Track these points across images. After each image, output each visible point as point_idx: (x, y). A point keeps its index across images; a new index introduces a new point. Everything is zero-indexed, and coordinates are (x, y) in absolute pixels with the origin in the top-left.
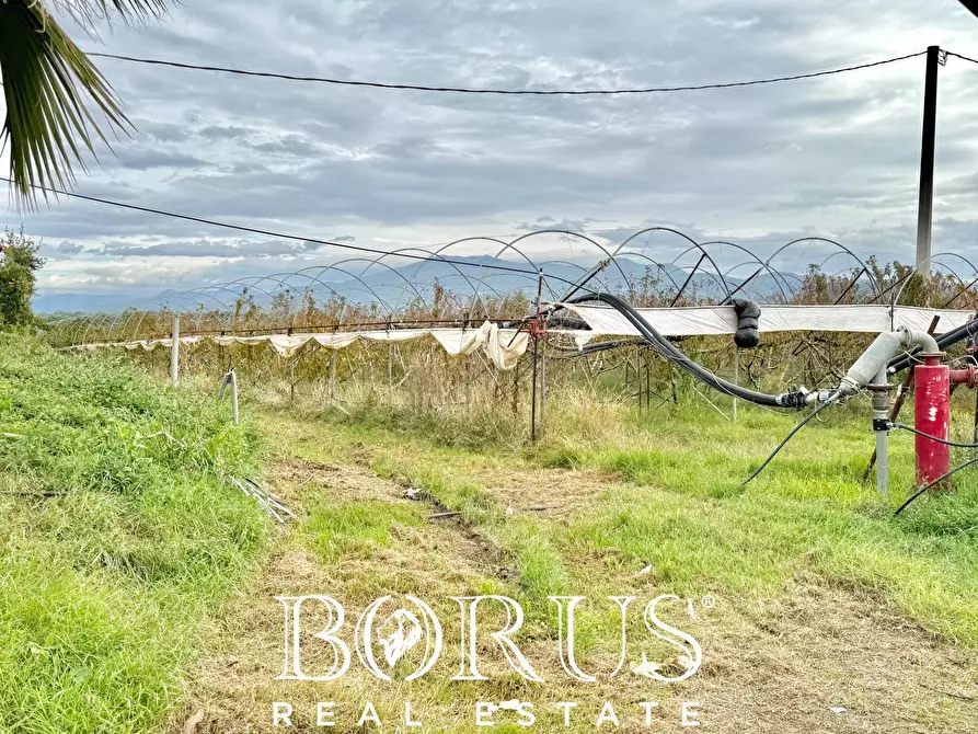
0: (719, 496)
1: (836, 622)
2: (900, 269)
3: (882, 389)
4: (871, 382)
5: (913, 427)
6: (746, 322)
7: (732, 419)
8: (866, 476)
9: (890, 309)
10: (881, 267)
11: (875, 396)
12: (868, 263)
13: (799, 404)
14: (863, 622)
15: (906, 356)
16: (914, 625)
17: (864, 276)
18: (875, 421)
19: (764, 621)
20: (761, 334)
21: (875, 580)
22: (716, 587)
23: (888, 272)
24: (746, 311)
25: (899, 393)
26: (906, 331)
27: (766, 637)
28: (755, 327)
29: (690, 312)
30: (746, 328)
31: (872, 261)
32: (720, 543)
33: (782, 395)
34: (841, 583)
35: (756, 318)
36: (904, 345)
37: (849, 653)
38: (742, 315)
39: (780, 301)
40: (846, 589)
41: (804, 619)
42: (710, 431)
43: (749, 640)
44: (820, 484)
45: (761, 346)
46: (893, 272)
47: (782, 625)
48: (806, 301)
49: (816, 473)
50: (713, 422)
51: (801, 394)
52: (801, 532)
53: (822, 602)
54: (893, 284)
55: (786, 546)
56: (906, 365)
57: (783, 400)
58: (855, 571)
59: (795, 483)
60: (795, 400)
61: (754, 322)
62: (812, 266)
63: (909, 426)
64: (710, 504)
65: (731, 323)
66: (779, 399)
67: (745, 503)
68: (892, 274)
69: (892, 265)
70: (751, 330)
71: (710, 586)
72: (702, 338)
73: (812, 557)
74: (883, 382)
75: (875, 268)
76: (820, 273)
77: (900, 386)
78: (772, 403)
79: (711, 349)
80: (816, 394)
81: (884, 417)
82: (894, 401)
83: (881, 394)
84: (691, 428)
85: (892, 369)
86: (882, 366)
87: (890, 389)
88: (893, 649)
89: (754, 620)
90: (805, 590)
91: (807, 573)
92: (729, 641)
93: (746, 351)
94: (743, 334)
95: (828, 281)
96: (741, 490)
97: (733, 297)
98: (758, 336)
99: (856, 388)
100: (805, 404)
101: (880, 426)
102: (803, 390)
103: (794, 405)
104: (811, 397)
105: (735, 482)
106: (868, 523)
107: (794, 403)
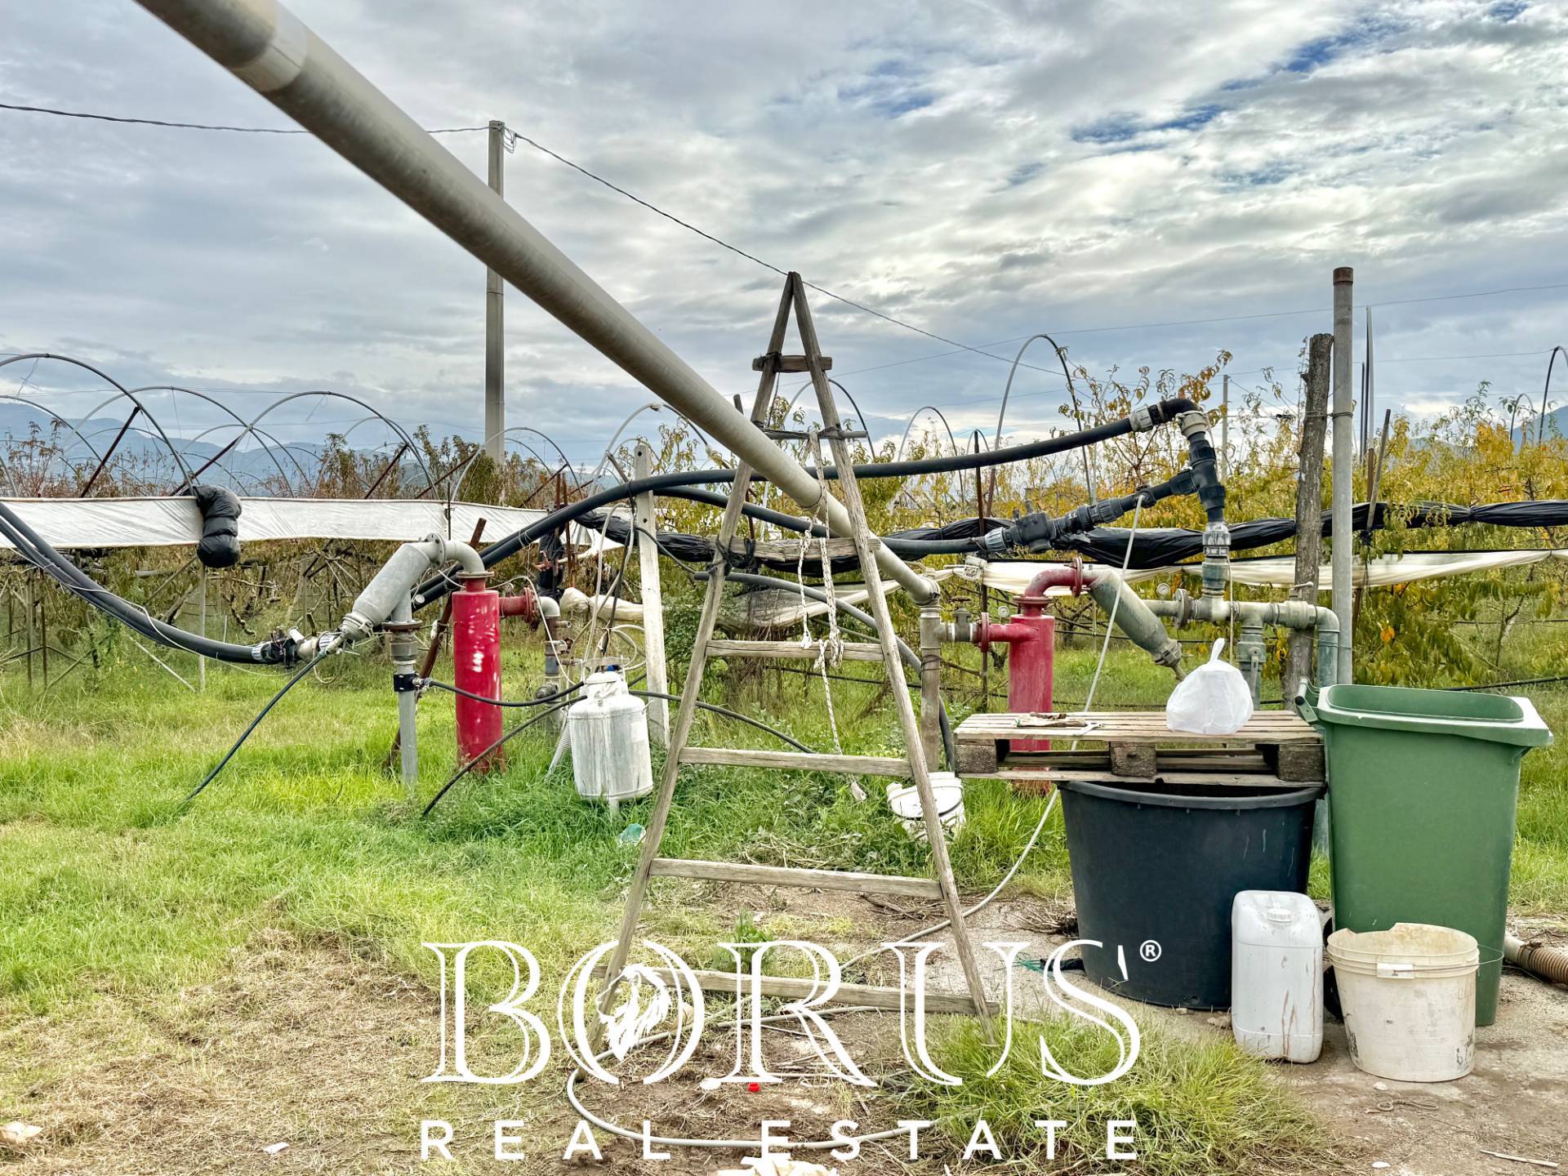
0: (144, 822)
1: (299, 1005)
2: (460, 445)
3: (405, 630)
4: (389, 619)
5: (452, 683)
6: (217, 524)
7: (198, 688)
8: (390, 761)
9: (446, 506)
10: (436, 443)
11: (396, 640)
12: (416, 435)
13: (289, 657)
14: (343, 994)
15: (442, 579)
16: (415, 985)
17: (409, 456)
18: (396, 678)
19: (183, 1027)
20: (244, 545)
21: (369, 924)
22: (108, 985)
23: (445, 450)
24: (217, 506)
25: (433, 634)
26: (437, 541)
27: (180, 1052)
28: (231, 533)
29: (112, 506)
30: (217, 534)
31: (422, 434)
32: (131, 905)
33: (262, 645)
34: (321, 938)
35: (234, 517)
36: (434, 561)
37: (309, 1050)
38: (209, 513)
39: (279, 489)
40: (326, 946)
41: (247, 1008)
42: (156, 709)
43: (149, 1064)
44: (317, 782)
45: (248, 564)
46: (454, 452)
47: (213, 1026)
48: (326, 491)
49: (313, 763)
50: (164, 694)
51: (292, 642)
52: (270, 865)
53: (285, 975)
54: (454, 468)
55: (240, 896)
56: (441, 592)
57: (263, 652)
58: (340, 915)
59: (278, 786)
60: (283, 652)
61: (230, 524)
62: (334, 437)
63: (445, 683)
64: (128, 839)
65: (190, 526)
66: (256, 650)
67: (186, 830)
68: (452, 455)
69: (450, 441)
70: (224, 538)
71: (99, 985)
72: (142, 551)
73: (281, 906)
74: (406, 619)
75: (427, 444)
76: (345, 449)
77: (435, 623)
78: (245, 659)
79: (163, 570)
80: (314, 640)
81: (410, 671)
82: (426, 645)
83: (404, 636)
84: (123, 708)
85: (420, 599)
86: (403, 596)
87: (416, 628)
88: (377, 1029)
89: (167, 1029)
90: (261, 960)
91: (267, 933)
92: (111, 1075)
93: (221, 573)
94: (212, 543)
95: (359, 461)
96: (184, 809)
97: (195, 483)
98: (238, 548)
99: (366, 630)
100: (298, 658)
101: (403, 684)
102: (296, 635)
103: (281, 660)
104: (307, 646)
105: (179, 795)
106: (375, 835)
107: (283, 656)
